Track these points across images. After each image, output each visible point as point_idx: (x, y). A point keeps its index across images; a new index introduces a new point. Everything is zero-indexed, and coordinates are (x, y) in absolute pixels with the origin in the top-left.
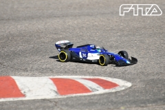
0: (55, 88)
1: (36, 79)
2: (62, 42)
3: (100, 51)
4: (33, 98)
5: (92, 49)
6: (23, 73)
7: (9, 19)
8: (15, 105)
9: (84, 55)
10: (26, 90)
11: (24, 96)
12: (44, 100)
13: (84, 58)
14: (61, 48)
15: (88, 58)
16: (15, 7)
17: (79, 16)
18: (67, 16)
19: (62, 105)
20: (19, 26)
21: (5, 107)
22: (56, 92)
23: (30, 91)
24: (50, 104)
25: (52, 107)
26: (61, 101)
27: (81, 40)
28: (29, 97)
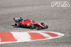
0: (30, 37)
6: (15, 31)
8: (12, 44)
10: (17, 38)
11: (16, 40)
12: (25, 42)
16: (11, 2)
17: (40, 5)
18: (34, 5)
19: (34, 44)
20: (13, 10)
21: (8, 45)
22: (31, 39)
24: (28, 44)
25: (29, 45)
26: (33, 43)
27: (41, 16)
28: (19, 41)
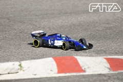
1: (93, 58)
2: (38, 32)
3: (64, 39)
4: (91, 73)
5: (59, 37)
7: (71, 13)
9: (52, 42)
13: (52, 44)
14: (36, 37)
15: (55, 44)
23: (89, 67)
